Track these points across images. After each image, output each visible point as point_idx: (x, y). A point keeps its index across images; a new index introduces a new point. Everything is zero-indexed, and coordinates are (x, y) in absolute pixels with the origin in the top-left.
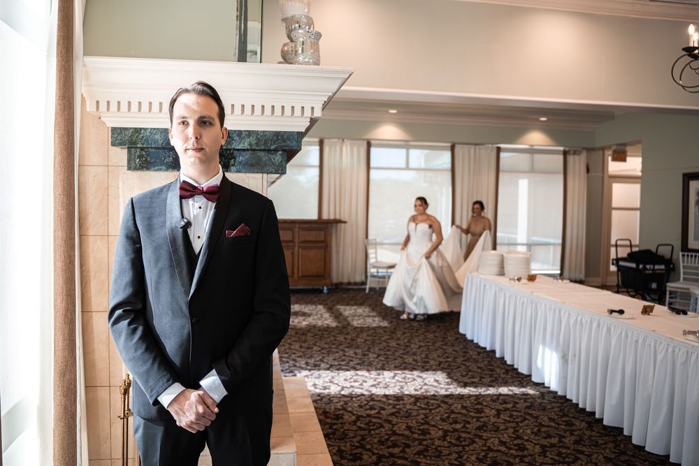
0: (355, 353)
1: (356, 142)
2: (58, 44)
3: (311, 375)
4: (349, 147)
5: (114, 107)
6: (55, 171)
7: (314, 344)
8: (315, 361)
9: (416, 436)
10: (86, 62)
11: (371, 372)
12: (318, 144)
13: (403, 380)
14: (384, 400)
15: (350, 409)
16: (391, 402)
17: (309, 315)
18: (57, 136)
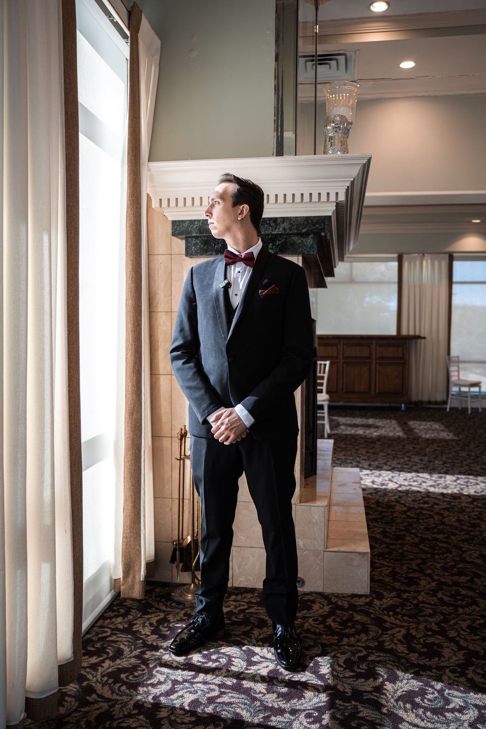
0: (421, 460)
1: (437, 255)
2: (128, 154)
3: (372, 474)
4: (429, 261)
5: (173, 203)
6: (126, 253)
7: (381, 451)
8: (378, 463)
9: (465, 527)
10: (151, 168)
11: (433, 475)
12: (396, 259)
13: (465, 484)
14: (441, 497)
15: (403, 502)
16: (447, 499)
17: (382, 428)
18: (128, 225)
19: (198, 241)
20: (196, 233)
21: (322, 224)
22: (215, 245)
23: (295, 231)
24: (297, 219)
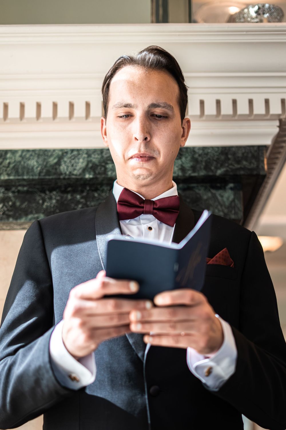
19: (10, 194)
20: (9, 175)
21: (253, 161)
22: (44, 201)
23: (202, 173)
24: (206, 151)
